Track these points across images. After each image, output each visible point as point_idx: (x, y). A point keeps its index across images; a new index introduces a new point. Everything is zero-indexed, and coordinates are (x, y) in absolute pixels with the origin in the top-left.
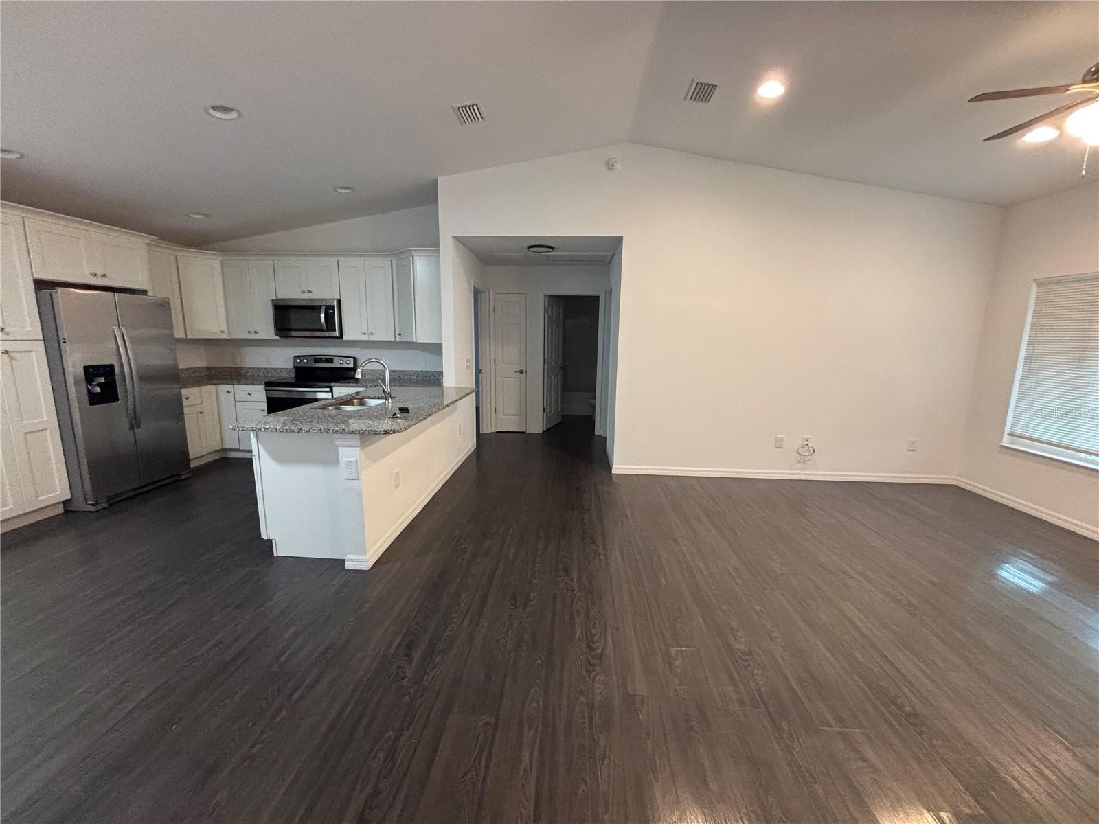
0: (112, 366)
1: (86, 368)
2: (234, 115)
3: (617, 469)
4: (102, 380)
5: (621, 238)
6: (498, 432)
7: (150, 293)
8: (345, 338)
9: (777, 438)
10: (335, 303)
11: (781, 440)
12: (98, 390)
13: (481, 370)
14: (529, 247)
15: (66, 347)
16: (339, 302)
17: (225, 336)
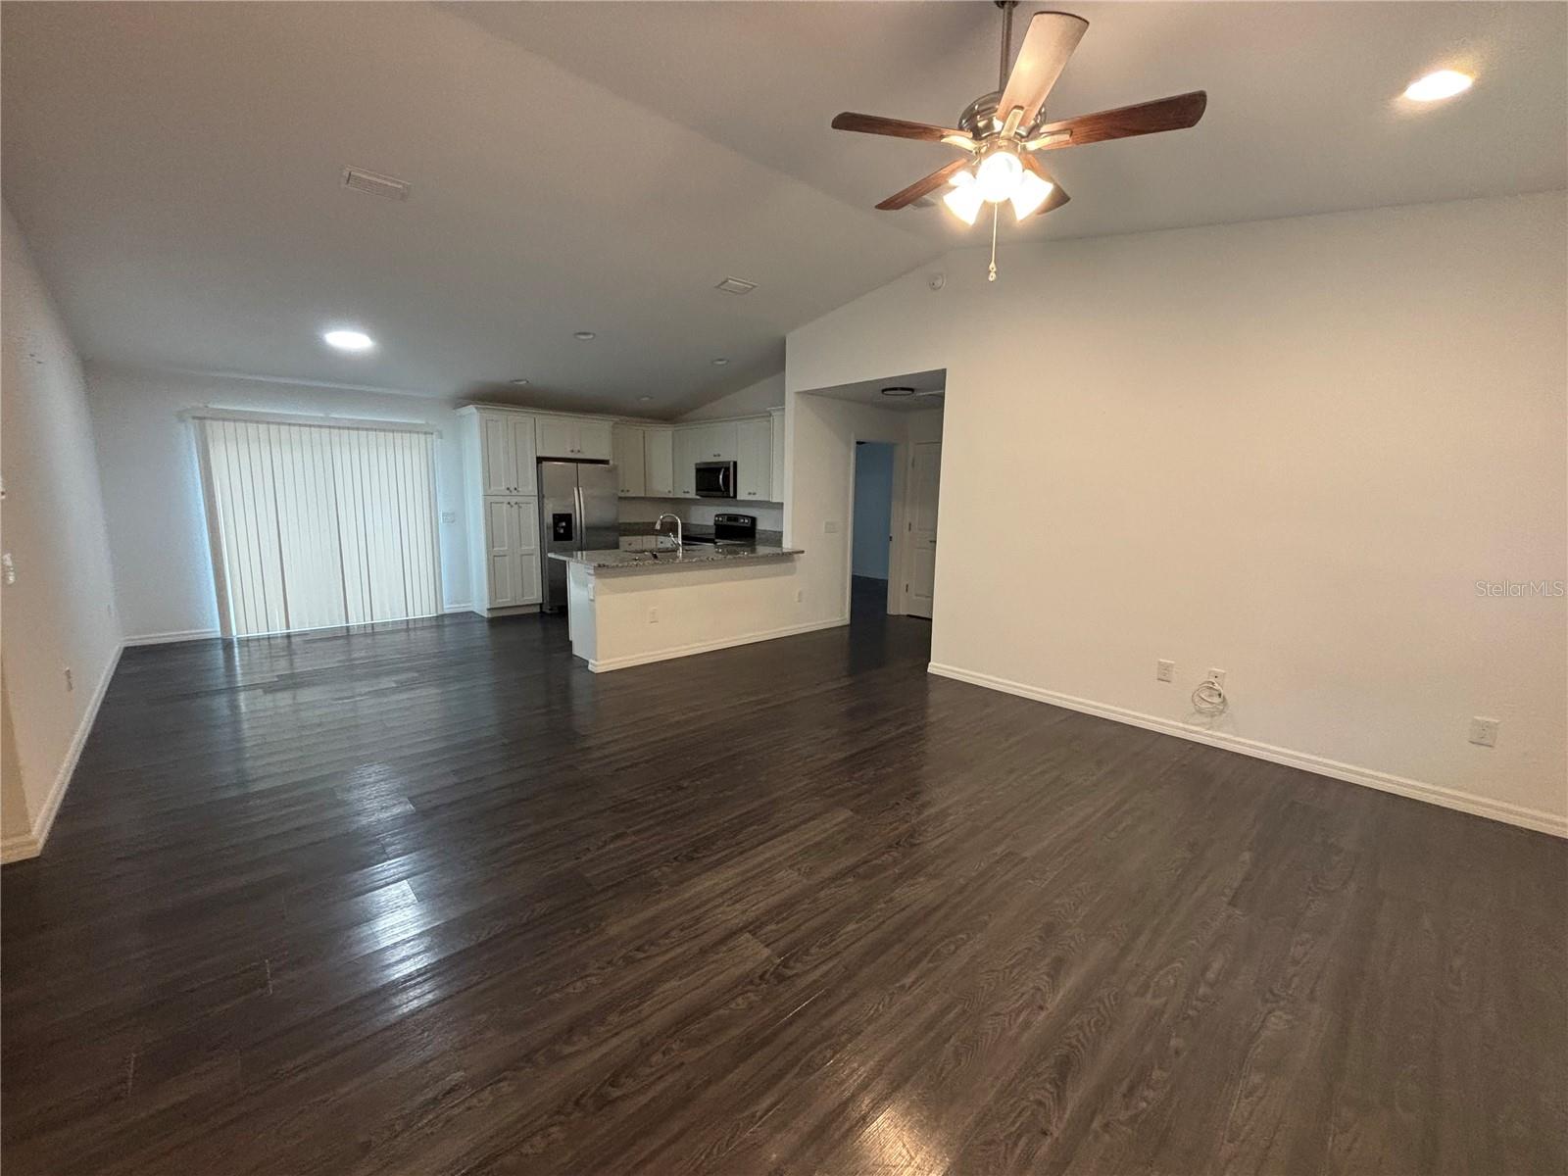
0: (570, 515)
1: (554, 515)
2: (591, 336)
3: (935, 667)
4: (564, 524)
5: (944, 371)
6: (908, 616)
7: (611, 462)
8: (738, 498)
9: (1160, 662)
10: (732, 464)
11: (1166, 668)
12: (562, 531)
13: (891, 538)
14: (884, 391)
15: (546, 501)
16: (735, 463)
17: (671, 496)
